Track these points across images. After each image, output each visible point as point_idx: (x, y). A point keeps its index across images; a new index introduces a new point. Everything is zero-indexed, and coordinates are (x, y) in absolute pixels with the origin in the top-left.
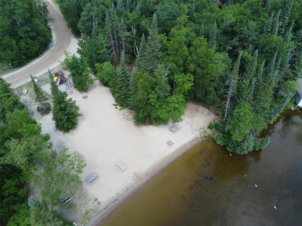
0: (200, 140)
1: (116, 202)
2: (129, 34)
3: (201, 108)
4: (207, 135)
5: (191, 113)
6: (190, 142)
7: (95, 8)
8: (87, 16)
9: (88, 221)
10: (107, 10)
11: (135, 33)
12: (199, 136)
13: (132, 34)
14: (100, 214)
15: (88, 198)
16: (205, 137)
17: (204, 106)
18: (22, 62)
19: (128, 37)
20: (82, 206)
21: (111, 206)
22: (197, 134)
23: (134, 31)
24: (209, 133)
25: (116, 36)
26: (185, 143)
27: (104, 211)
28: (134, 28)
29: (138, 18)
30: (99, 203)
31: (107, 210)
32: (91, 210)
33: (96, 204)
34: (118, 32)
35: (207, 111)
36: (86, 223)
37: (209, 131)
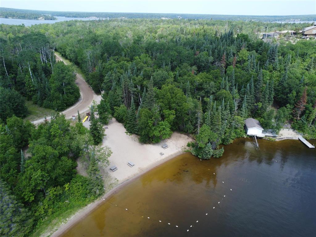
0: (182, 153)
1: (128, 181)
2: (135, 90)
3: (183, 136)
4: (186, 150)
5: (176, 138)
6: (175, 154)
7: (114, 75)
8: (108, 79)
9: (111, 188)
10: (122, 76)
11: (139, 89)
12: (181, 151)
13: (138, 89)
14: (118, 186)
15: (111, 178)
16: (185, 151)
17: (185, 134)
18: (63, 108)
19: (135, 91)
20: (108, 181)
21: (125, 182)
22: (180, 150)
23: (139, 88)
24: (188, 149)
25: (127, 91)
26: (171, 154)
27: (121, 185)
28: (139, 86)
29: (141, 80)
30: (118, 181)
31: (123, 184)
32: (113, 183)
33: (116, 181)
34: (128, 88)
35: (187, 137)
36: (111, 189)
37: (187, 148)
